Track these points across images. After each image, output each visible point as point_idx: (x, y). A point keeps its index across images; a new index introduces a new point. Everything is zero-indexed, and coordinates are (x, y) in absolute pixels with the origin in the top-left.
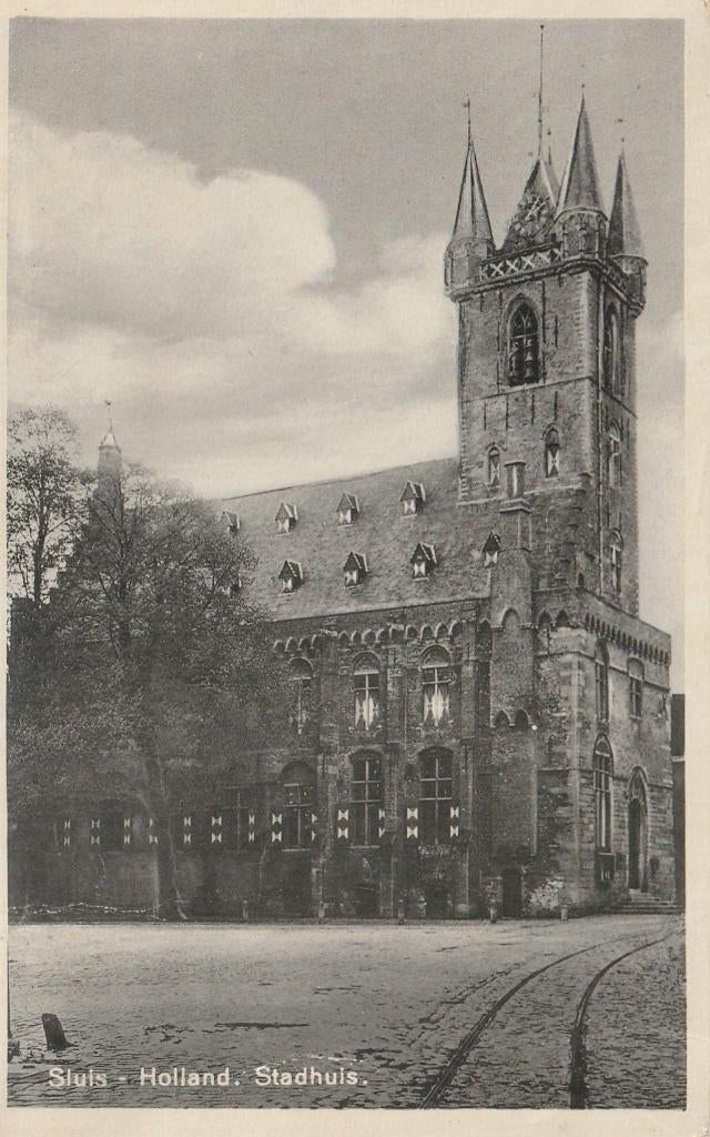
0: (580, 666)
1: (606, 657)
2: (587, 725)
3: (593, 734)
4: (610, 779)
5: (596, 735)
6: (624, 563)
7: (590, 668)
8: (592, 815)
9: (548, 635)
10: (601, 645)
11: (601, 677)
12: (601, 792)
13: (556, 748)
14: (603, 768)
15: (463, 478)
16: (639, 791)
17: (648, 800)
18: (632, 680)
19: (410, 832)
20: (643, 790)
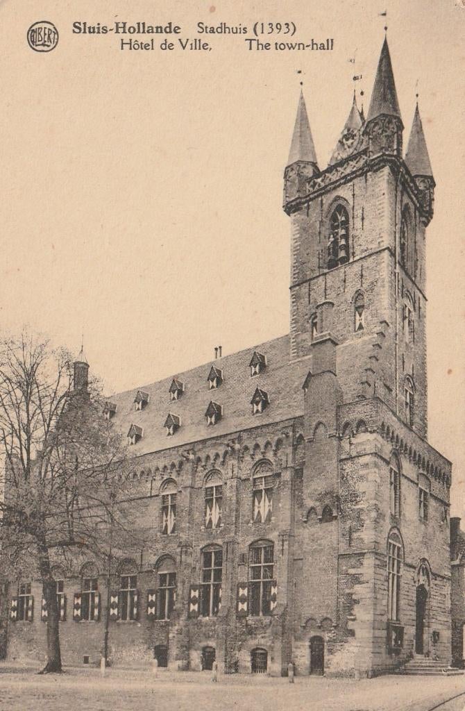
0: (376, 465)
1: (399, 467)
2: (381, 516)
3: (387, 524)
4: (402, 565)
5: (390, 527)
6: (416, 404)
7: (385, 470)
8: (386, 592)
9: (350, 441)
10: (396, 454)
11: (395, 480)
12: (394, 575)
13: (355, 535)
14: (396, 555)
15: (293, 342)
16: (425, 577)
17: (432, 585)
18: (421, 490)
19: (241, 606)
20: (428, 577)
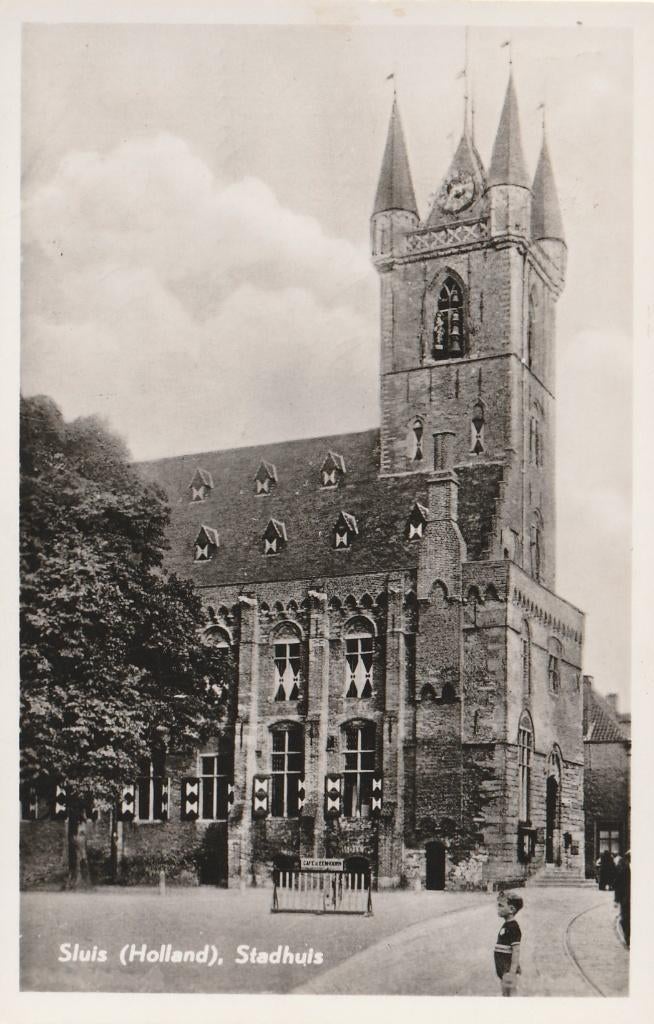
1: (530, 635)
2: (513, 699)
3: (517, 709)
4: (532, 754)
5: (520, 710)
6: (543, 542)
8: (516, 789)
9: (476, 608)
10: (526, 621)
11: (525, 652)
12: (524, 767)
13: (483, 722)
14: (526, 742)
15: (385, 450)
16: (556, 766)
17: (563, 776)
18: (551, 656)
19: (331, 804)
20: (559, 766)
